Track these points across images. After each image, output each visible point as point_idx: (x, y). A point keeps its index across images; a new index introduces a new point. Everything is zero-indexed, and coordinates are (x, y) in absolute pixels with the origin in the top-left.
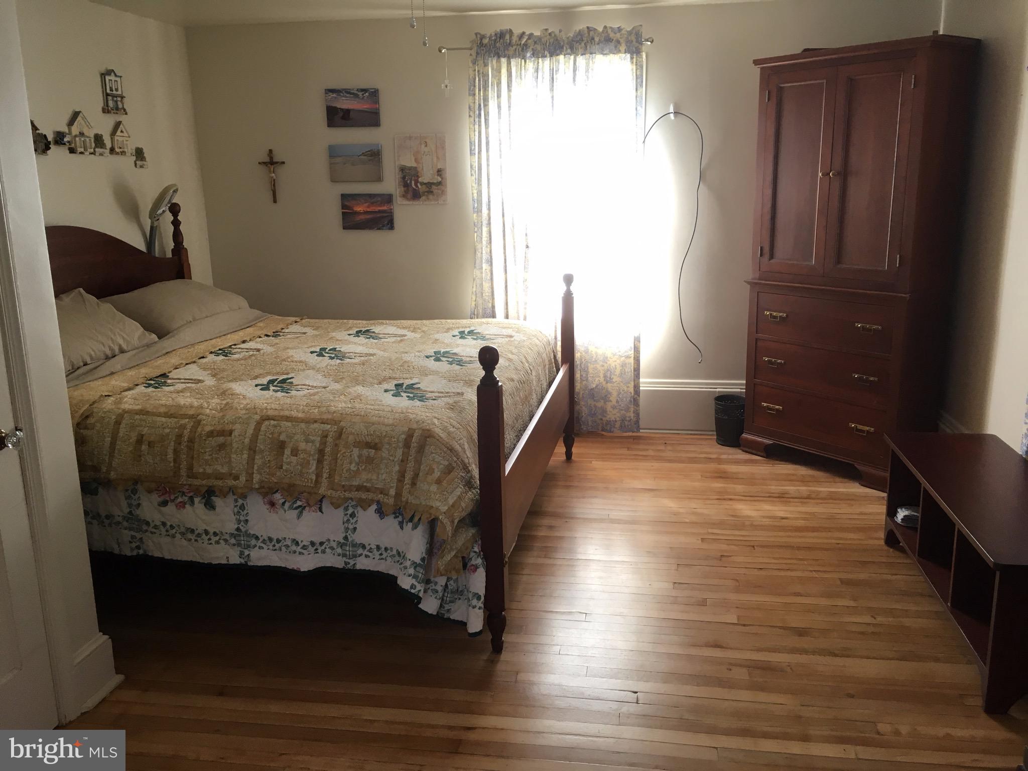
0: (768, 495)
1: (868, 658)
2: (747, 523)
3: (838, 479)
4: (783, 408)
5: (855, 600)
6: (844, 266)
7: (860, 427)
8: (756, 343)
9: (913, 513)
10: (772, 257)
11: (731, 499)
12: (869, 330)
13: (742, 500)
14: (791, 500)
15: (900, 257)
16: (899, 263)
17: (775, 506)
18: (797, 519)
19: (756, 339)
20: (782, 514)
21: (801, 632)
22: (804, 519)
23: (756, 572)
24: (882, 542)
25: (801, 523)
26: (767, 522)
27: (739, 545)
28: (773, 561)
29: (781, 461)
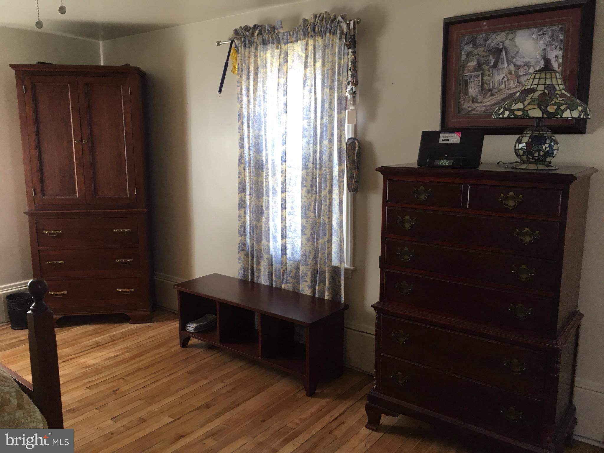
0: (89, 348)
1: (245, 401)
2: (100, 368)
3: (115, 325)
4: (67, 292)
5: (206, 378)
6: (99, 197)
7: (125, 290)
8: (39, 253)
9: (199, 324)
10: (44, 195)
11: (71, 359)
12: (124, 232)
13: (79, 356)
14: (106, 345)
15: (136, 189)
16: (136, 193)
17: (102, 352)
18: (122, 354)
19: (39, 251)
20: (112, 355)
21: (207, 406)
22: (127, 352)
23: (143, 390)
24: (179, 347)
25: (128, 355)
26: (109, 363)
27: (114, 381)
28: (143, 380)
29: (71, 326)
